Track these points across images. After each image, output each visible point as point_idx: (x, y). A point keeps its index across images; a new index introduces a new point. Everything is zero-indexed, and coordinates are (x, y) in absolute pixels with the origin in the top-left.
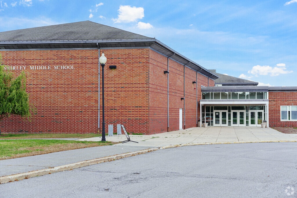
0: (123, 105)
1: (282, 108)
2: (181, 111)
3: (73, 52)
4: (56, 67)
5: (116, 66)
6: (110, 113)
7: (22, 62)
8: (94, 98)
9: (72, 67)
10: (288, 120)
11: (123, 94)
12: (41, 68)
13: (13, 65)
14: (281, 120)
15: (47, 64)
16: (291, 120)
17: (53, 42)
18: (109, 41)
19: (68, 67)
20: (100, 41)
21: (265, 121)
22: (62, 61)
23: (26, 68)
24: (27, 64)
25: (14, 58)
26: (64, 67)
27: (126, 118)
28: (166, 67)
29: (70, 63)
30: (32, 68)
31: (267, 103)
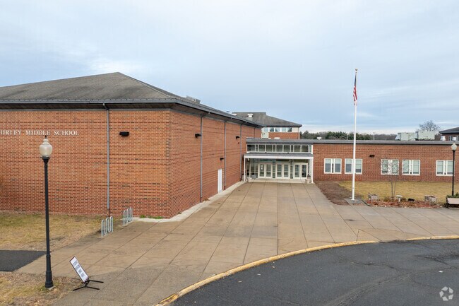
0: (138, 181)
1: (326, 161)
2: (220, 172)
3: (77, 114)
4: (57, 133)
5: (128, 133)
6: (121, 190)
7: (16, 126)
8: (102, 172)
9: (75, 133)
10: (331, 173)
11: (137, 167)
12: (38, 133)
13: (7, 128)
14: (325, 173)
15: (46, 128)
16: (334, 173)
17: (50, 102)
18: (118, 101)
19: (71, 133)
20: (108, 101)
21: (309, 176)
22: (64, 124)
23: (22, 133)
24: (23, 129)
25: (7, 121)
26: (66, 133)
27: (141, 197)
28: (198, 129)
29: (72, 127)
30: (28, 132)
31: (311, 159)
